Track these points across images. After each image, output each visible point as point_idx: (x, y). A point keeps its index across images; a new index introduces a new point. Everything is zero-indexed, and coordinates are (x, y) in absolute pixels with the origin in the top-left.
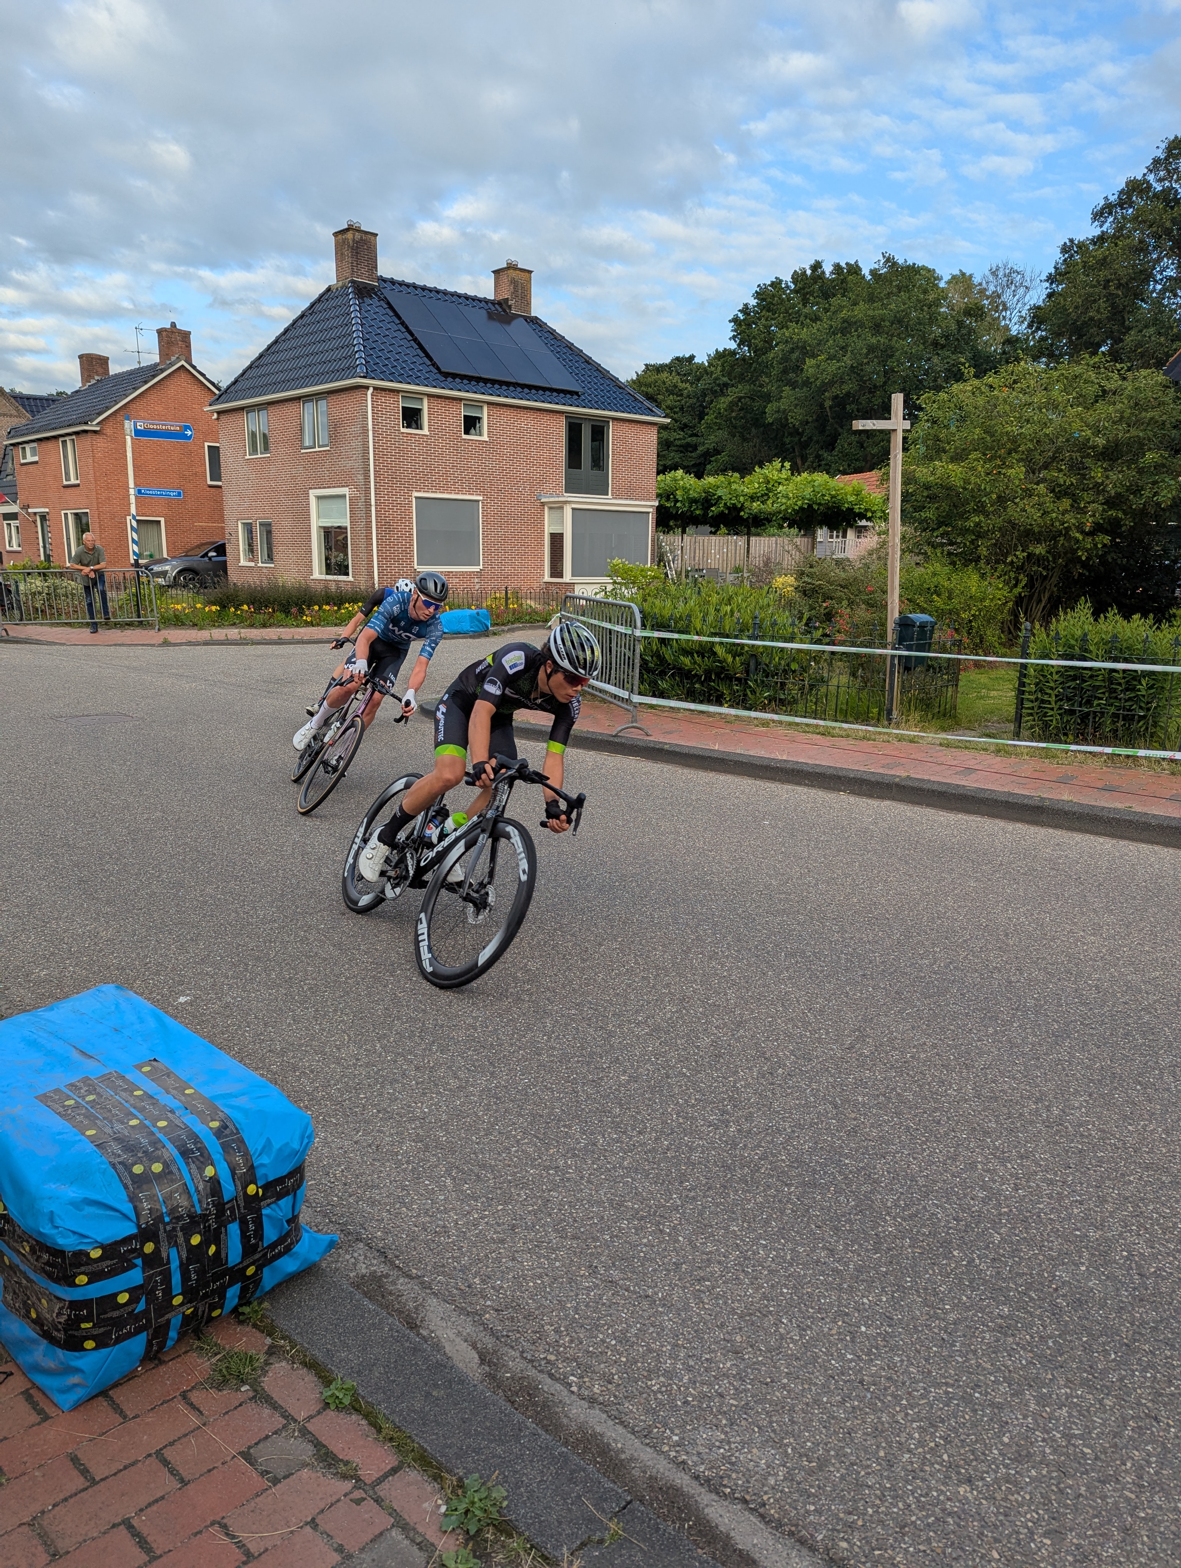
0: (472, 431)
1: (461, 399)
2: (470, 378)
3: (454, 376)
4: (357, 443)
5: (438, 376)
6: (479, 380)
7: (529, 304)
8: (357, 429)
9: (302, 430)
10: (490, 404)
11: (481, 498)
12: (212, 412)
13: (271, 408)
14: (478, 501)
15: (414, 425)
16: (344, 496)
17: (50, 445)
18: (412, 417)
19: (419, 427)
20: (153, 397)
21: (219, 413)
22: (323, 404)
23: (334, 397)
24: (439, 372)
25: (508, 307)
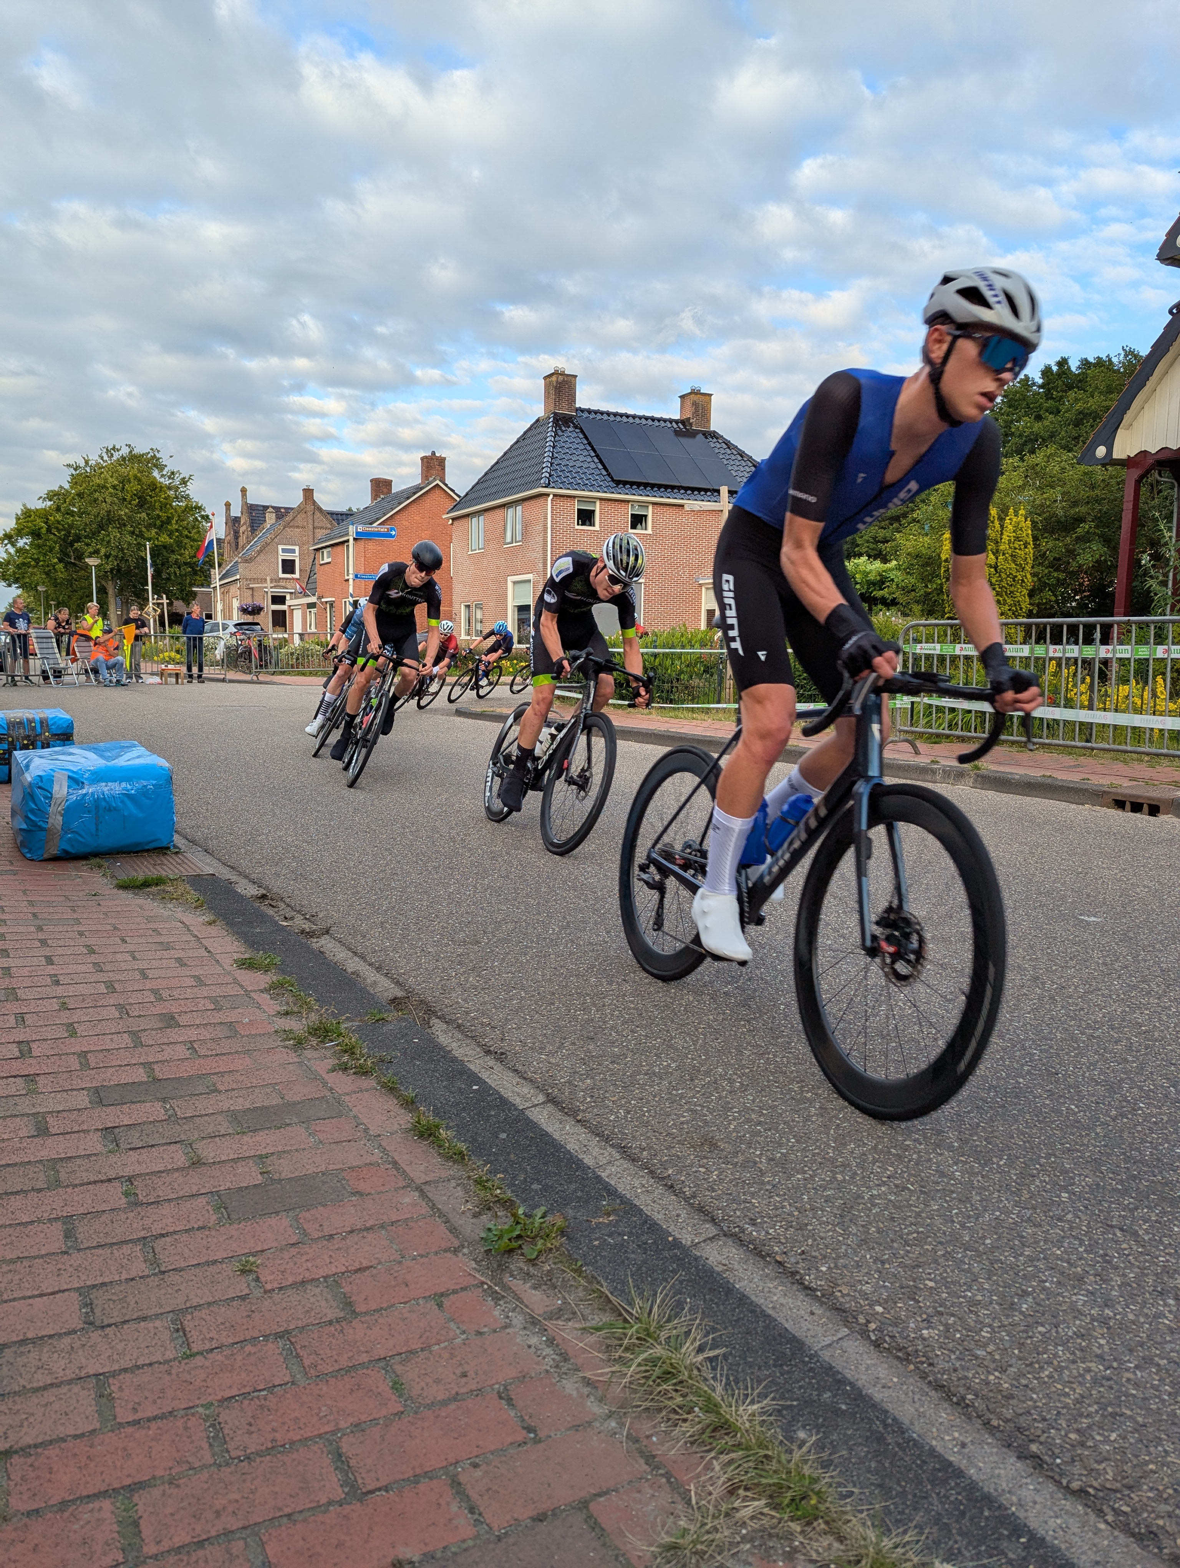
0: (638, 526)
1: (628, 501)
2: (639, 484)
3: (625, 483)
4: (539, 539)
5: (613, 484)
6: (646, 485)
7: (709, 421)
8: (540, 528)
9: (505, 530)
10: (654, 504)
12: (448, 519)
13: (486, 514)
15: (587, 523)
16: (529, 581)
17: (339, 548)
18: (586, 517)
19: (592, 524)
20: (413, 509)
21: (454, 519)
22: (519, 508)
23: (526, 503)
24: (613, 480)
25: (691, 424)
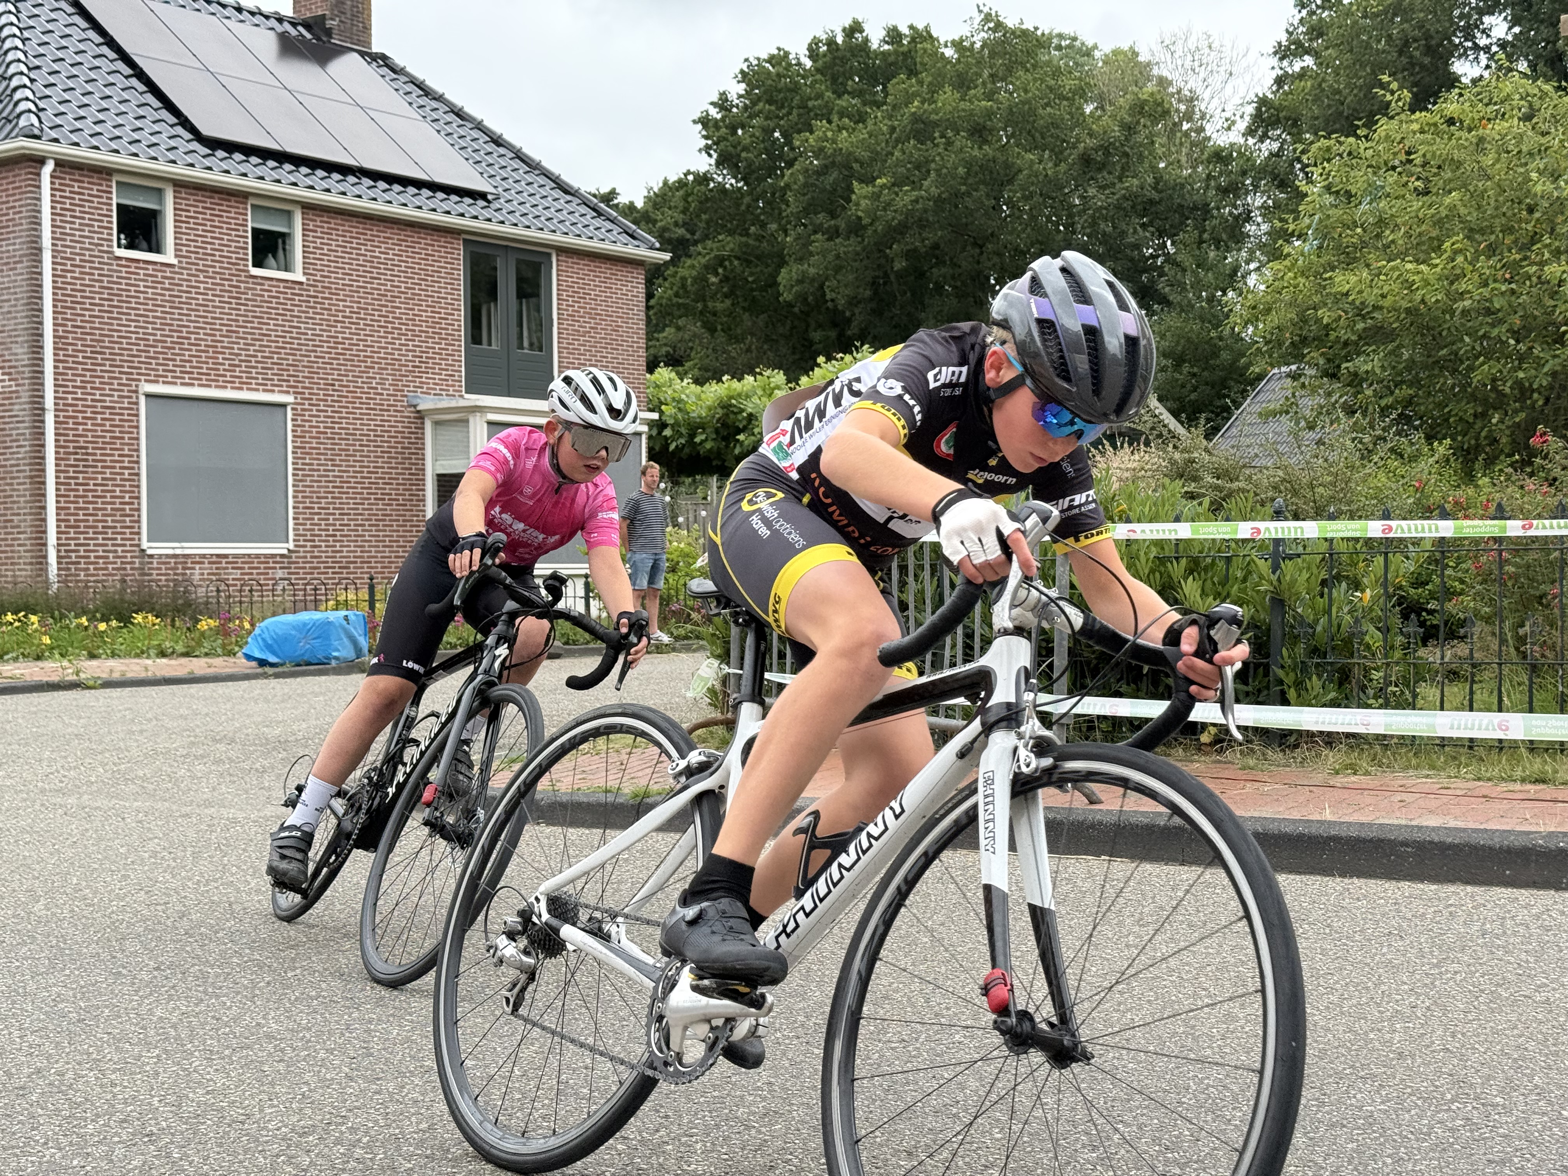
0: (271, 260)
1: (246, 195)
2: (264, 154)
3: (231, 147)
5: (195, 146)
6: (282, 157)
7: (367, 29)
10: (307, 206)
11: (289, 399)
14: (283, 406)
15: (144, 245)
18: (139, 226)
19: (155, 247)
24: (198, 137)
25: (329, 32)
